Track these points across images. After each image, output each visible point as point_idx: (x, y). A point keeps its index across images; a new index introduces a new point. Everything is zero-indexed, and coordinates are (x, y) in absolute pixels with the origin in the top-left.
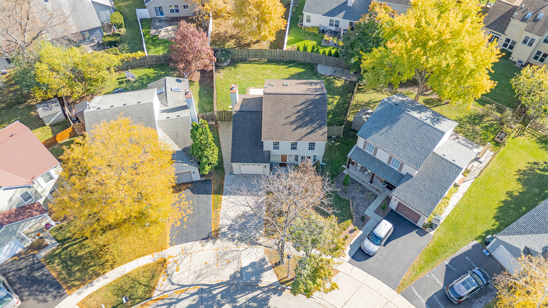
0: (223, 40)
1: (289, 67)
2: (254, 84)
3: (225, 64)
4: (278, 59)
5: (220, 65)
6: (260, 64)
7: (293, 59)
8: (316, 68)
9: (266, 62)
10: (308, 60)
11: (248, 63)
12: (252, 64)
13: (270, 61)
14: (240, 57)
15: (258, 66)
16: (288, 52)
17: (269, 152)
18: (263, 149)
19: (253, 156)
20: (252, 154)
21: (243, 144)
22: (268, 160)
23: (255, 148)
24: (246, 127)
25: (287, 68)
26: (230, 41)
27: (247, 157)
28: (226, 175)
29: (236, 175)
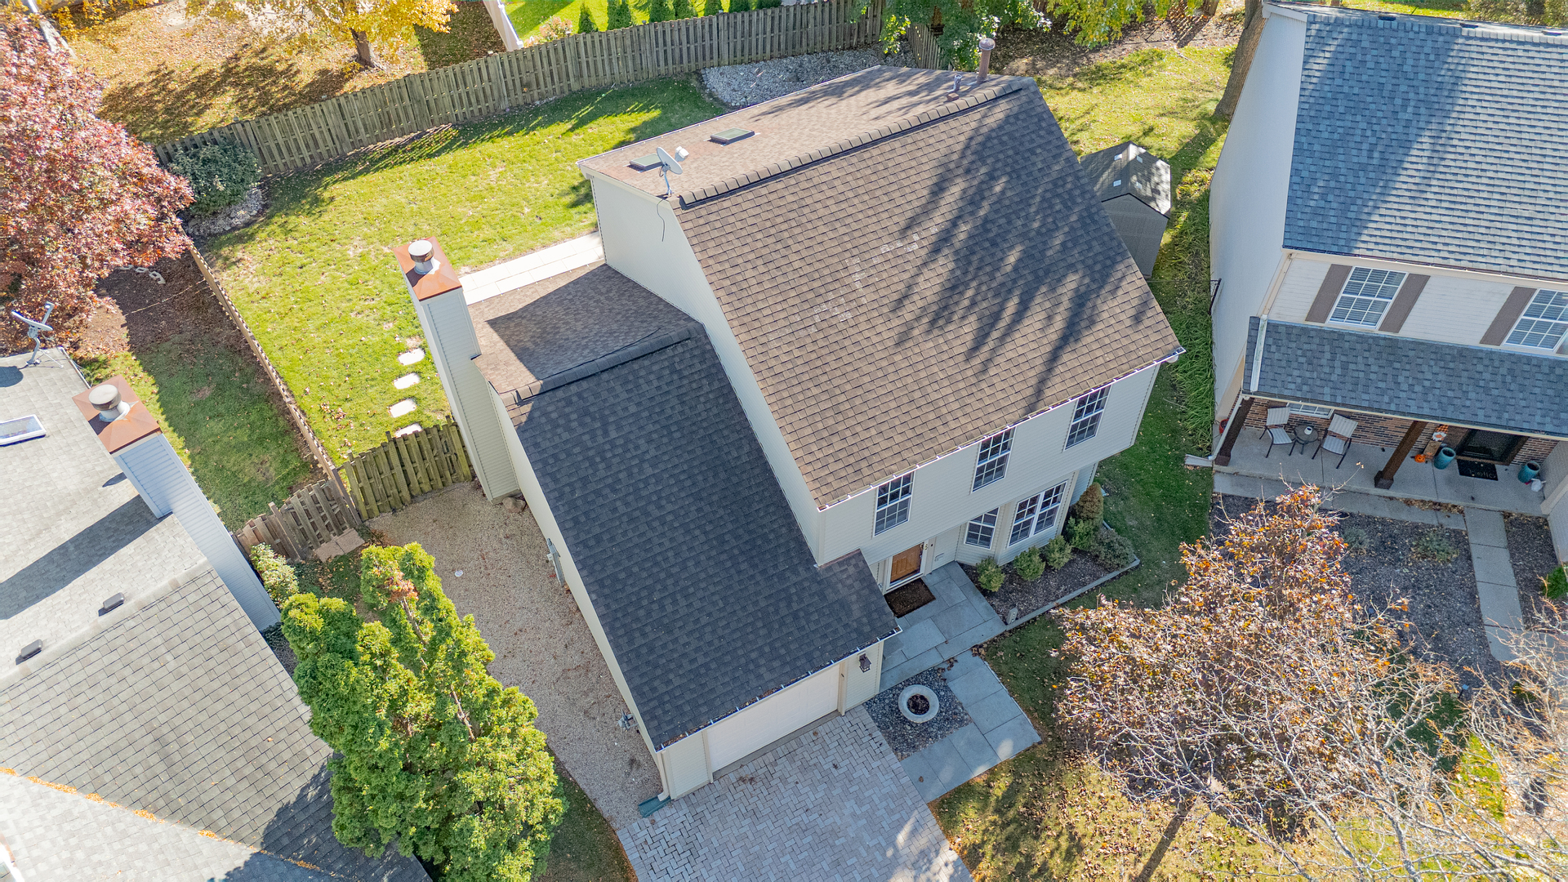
0: (167, 110)
1: (582, 122)
2: (461, 254)
3: (241, 215)
4: (505, 104)
5: (215, 229)
6: (430, 156)
7: (576, 87)
8: (705, 88)
9: (455, 139)
10: (652, 64)
11: (366, 171)
12: (387, 172)
13: (471, 130)
14: (306, 154)
15: (425, 166)
16: (544, 53)
17: (853, 562)
18: (811, 560)
19: (775, 636)
20: (760, 624)
21: (676, 583)
22: (875, 616)
23: (759, 578)
24: (641, 471)
25: (572, 130)
26: (207, 107)
27: (743, 661)
28: (623, 837)
29: (686, 798)
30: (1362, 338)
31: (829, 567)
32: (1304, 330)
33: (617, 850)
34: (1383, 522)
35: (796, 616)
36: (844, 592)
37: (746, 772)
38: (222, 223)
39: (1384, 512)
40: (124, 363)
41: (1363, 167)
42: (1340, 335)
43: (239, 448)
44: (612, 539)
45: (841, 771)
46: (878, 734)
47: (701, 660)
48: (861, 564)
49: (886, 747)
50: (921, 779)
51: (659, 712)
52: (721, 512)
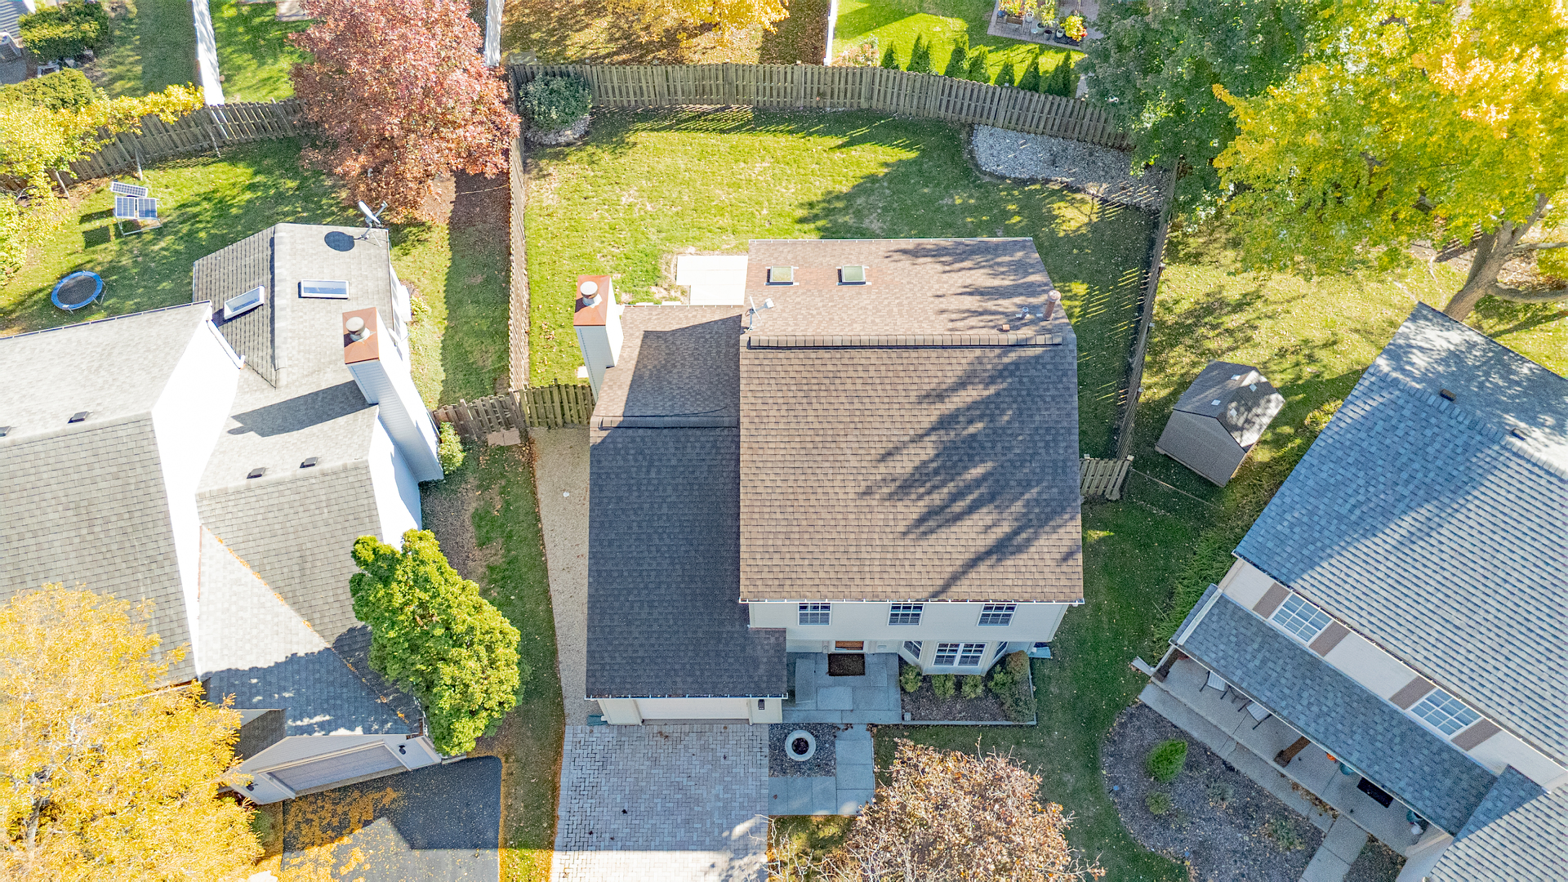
0: (560, 19)
1: (852, 143)
2: (697, 233)
3: (569, 134)
4: (800, 103)
5: (546, 140)
6: (722, 131)
7: (864, 105)
8: (969, 142)
9: (748, 122)
10: (933, 107)
11: (670, 128)
12: (684, 135)
13: (766, 118)
14: (632, 98)
15: (713, 139)
16: (844, 74)
17: (777, 635)
18: (747, 621)
19: (698, 660)
20: (691, 648)
21: (648, 595)
22: (774, 679)
23: (706, 618)
24: (660, 508)
25: (839, 147)
26: (587, 26)
27: (668, 667)
28: (568, 730)
29: (619, 726)
30: (1292, 646)
31: (758, 631)
32: (1249, 616)
33: (560, 738)
34: (1260, 791)
35: (718, 655)
36: (759, 652)
37: (667, 730)
38: (551, 138)
39: (1268, 785)
40: (440, 234)
41: (1340, 518)
42: (1276, 635)
43: (479, 334)
44: (620, 546)
45: (727, 762)
46: (766, 750)
47: (641, 654)
48: (782, 639)
49: (766, 761)
50: (776, 797)
51: (598, 674)
52: (701, 560)
